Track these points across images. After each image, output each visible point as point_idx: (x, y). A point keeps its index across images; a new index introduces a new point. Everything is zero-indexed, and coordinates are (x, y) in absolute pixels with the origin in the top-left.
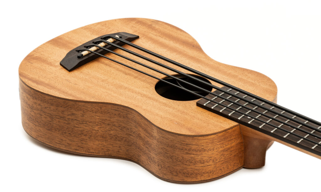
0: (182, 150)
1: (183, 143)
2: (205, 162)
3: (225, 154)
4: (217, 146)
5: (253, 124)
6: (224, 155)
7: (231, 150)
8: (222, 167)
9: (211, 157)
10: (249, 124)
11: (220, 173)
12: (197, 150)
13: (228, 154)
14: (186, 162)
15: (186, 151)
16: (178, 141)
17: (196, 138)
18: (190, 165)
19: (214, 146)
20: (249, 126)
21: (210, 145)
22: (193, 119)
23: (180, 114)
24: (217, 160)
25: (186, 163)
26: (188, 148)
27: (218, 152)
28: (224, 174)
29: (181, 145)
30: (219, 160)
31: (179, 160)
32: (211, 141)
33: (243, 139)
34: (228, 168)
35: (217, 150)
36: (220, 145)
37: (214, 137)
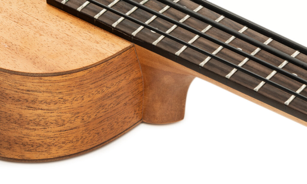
0: (20, 101)
1: (21, 88)
2: (65, 123)
3: (106, 105)
4: (90, 91)
5: (162, 47)
6: (103, 106)
7: (117, 95)
8: (101, 128)
9: (78, 113)
10: (154, 45)
11: (97, 139)
12: (48, 101)
13: (111, 104)
14: (28, 124)
15: (27, 104)
16: (10, 85)
17: (46, 78)
18: (35, 130)
19: (83, 92)
20: (156, 49)
21: (75, 91)
22: (41, 35)
23: (14, 24)
24: (90, 117)
25: (27, 126)
26: (31, 97)
27: (91, 102)
28: (104, 140)
29: (16, 92)
30: (93, 117)
31: (12, 121)
32: (78, 83)
33: (141, 71)
34: (111, 129)
35: (90, 99)
36: (95, 90)
37: (84, 76)
